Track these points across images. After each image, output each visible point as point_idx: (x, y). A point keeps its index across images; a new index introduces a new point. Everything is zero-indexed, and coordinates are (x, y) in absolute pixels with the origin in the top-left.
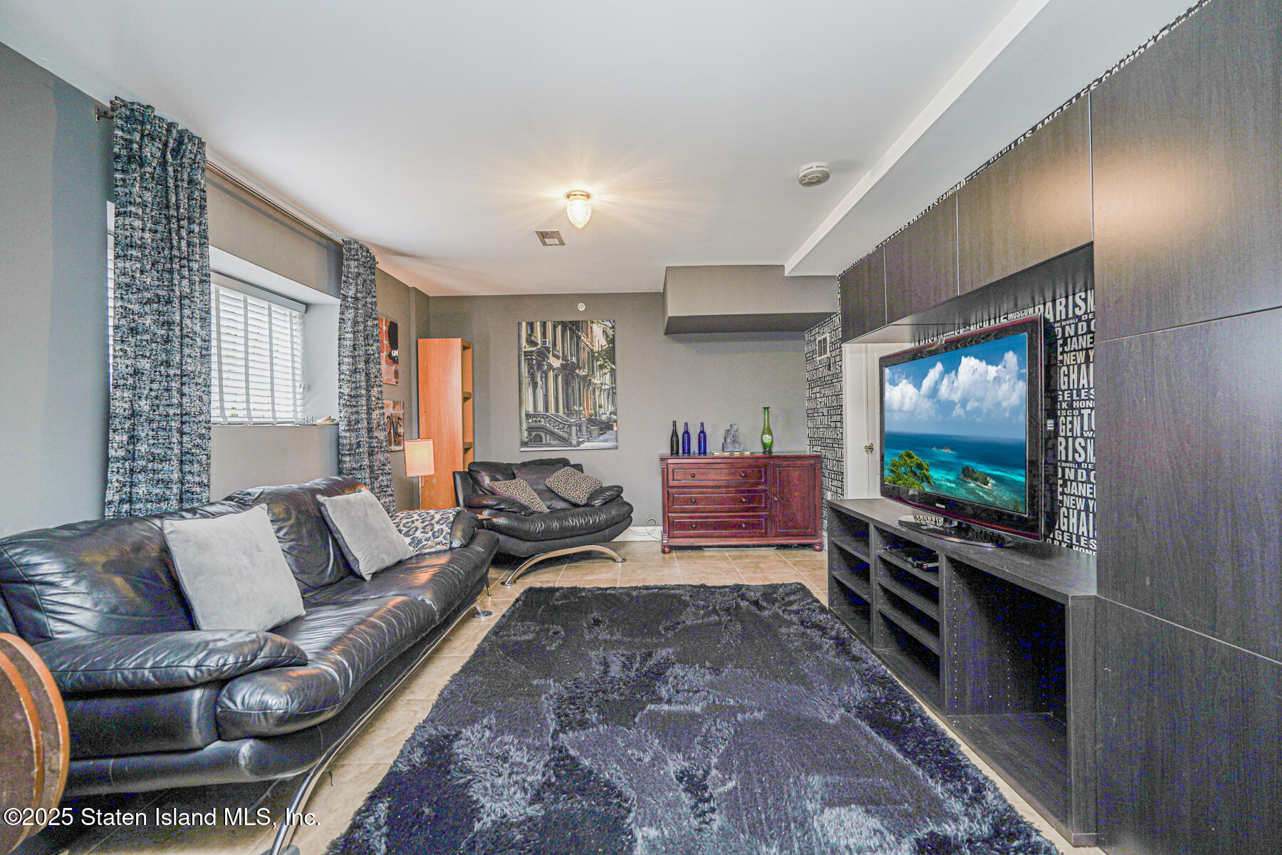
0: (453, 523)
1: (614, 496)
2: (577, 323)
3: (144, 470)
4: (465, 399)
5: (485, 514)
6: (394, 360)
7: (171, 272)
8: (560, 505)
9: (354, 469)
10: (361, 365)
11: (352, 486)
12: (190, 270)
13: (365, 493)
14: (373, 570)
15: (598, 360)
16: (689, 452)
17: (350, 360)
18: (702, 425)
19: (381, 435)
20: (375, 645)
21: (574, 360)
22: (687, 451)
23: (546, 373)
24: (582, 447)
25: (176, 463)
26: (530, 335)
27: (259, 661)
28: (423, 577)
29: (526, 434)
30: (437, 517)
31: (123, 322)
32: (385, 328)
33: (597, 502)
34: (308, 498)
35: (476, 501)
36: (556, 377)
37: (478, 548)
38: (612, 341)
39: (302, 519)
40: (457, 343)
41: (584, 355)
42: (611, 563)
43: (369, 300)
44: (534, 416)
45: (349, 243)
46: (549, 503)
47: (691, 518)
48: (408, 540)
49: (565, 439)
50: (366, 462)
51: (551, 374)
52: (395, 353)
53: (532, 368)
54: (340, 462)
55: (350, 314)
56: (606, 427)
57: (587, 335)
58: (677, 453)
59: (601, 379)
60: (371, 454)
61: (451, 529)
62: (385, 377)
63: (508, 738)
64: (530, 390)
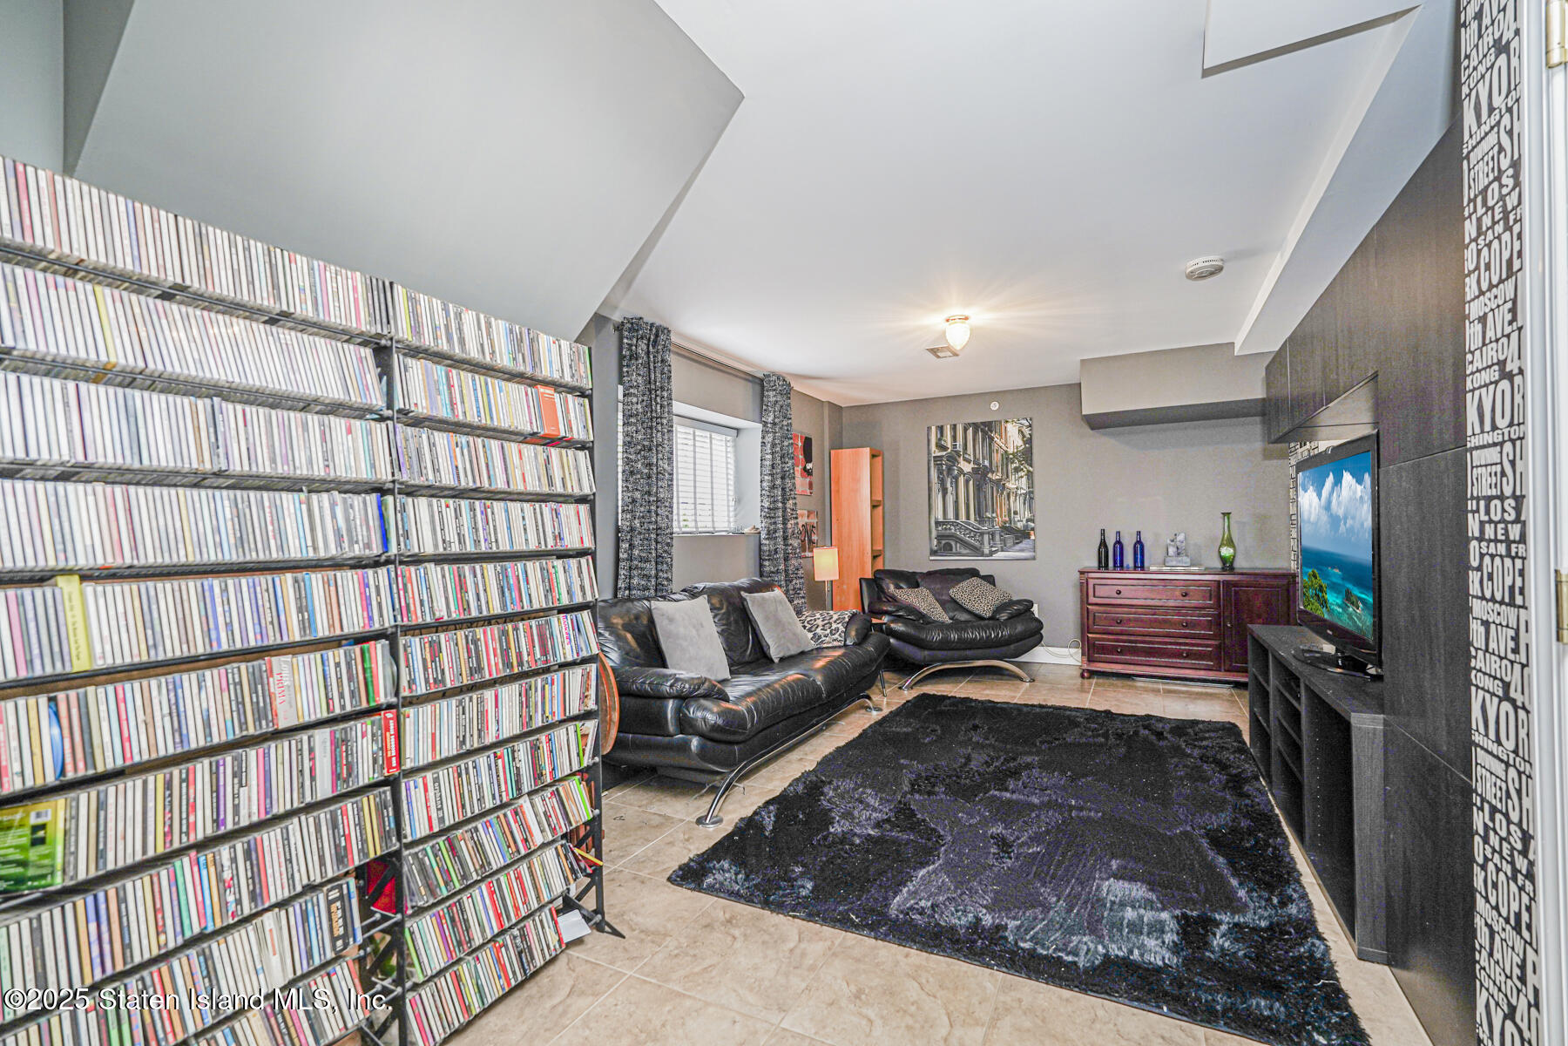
0: (848, 623)
1: (1022, 611)
2: (990, 423)
3: (637, 568)
4: (874, 507)
5: (885, 619)
6: (808, 472)
7: (651, 428)
8: (963, 617)
9: (773, 572)
10: (778, 482)
11: (768, 587)
12: (662, 425)
13: (778, 593)
14: (781, 655)
15: (1012, 463)
16: (1122, 566)
17: (770, 478)
18: (1139, 533)
19: (795, 543)
20: (773, 702)
21: (987, 463)
22: (1120, 565)
23: (956, 479)
24: (995, 556)
25: (653, 563)
26: (940, 440)
27: (701, 691)
28: (820, 663)
29: (935, 542)
30: (835, 617)
31: (627, 468)
32: (800, 444)
33: (1003, 616)
34: (735, 594)
35: (878, 607)
36: (967, 482)
37: (870, 647)
38: (1029, 441)
39: (730, 608)
40: (866, 451)
41: (997, 458)
42: (1019, 682)
43: (785, 423)
44: (943, 523)
45: (769, 376)
46: (951, 614)
47: (1118, 641)
48: (810, 635)
49: (976, 548)
50: (782, 567)
51: (962, 480)
52: (809, 466)
53: (941, 473)
54: (761, 566)
55: (769, 438)
56: (1023, 534)
57: (1001, 436)
58: (1106, 566)
59: (1018, 483)
60: (786, 559)
61: (846, 628)
62: (799, 489)
63: (869, 791)
64: (940, 496)
